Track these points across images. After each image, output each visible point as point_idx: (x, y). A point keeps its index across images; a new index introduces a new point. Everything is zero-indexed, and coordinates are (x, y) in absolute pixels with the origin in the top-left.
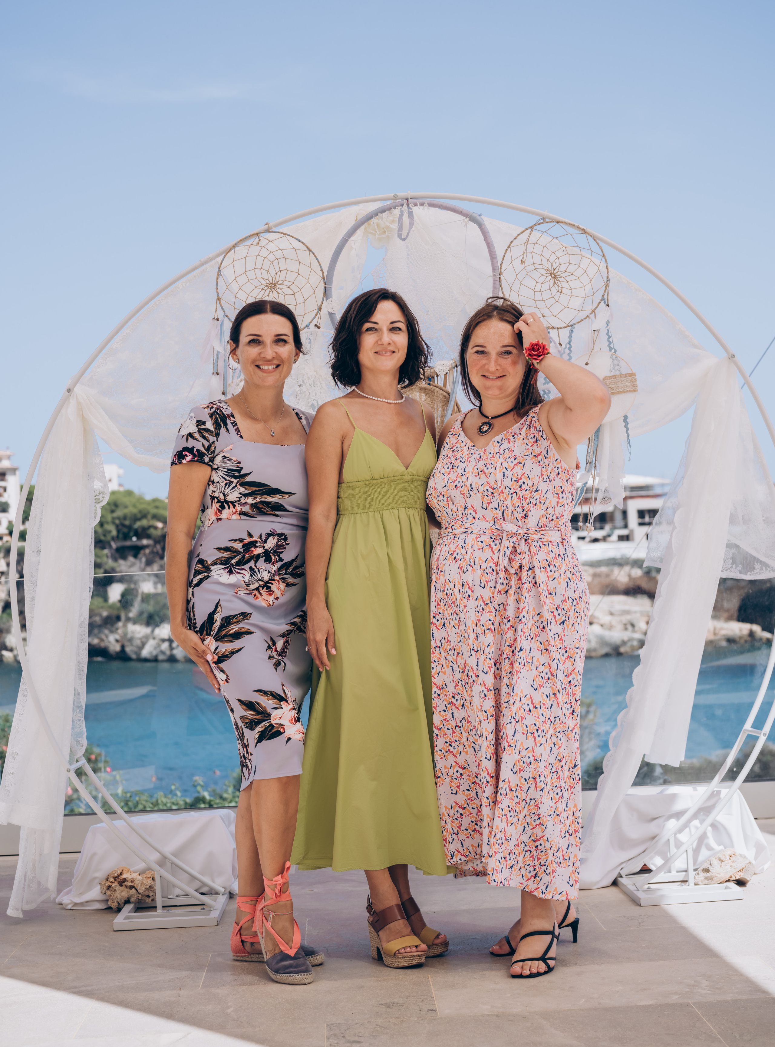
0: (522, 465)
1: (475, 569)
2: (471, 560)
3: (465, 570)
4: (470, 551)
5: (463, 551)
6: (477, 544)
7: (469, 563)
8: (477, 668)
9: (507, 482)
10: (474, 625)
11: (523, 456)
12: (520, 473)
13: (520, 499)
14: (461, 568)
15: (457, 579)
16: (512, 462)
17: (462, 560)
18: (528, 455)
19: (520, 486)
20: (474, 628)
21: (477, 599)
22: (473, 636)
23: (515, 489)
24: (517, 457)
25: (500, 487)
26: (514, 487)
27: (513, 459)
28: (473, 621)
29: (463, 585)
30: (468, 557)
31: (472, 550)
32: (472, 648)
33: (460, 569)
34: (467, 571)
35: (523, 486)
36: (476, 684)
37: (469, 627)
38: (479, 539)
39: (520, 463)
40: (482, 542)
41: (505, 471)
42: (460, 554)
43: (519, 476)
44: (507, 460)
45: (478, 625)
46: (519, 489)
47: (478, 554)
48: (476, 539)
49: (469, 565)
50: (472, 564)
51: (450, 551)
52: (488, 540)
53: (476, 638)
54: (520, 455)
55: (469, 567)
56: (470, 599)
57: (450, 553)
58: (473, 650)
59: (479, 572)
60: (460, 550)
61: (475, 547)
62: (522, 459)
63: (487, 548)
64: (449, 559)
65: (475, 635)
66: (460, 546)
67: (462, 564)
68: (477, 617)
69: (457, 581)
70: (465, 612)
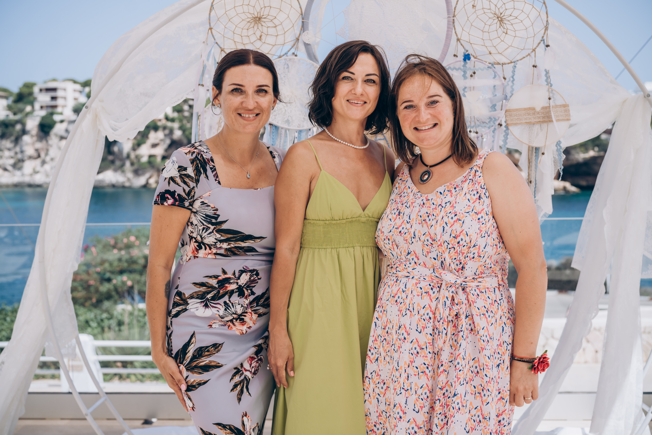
0: (461, 222)
1: (413, 313)
2: (411, 305)
3: (404, 314)
4: (410, 296)
5: (404, 295)
6: (416, 291)
7: (408, 307)
8: (406, 405)
9: (446, 237)
10: (406, 366)
11: (464, 213)
12: (459, 230)
13: (458, 253)
14: (401, 311)
15: (395, 321)
16: (452, 218)
17: (402, 304)
18: (468, 212)
19: (458, 243)
20: (406, 368)
21: (412, 341)
22: (404, 376)
23: (453, 245)
24: (458, 213)
25: (439, 240)
26: (452, 242)
27: (453, 215)
28: (405, 362)
29: (400, 327)
30: (407, 301)
31: (412, 296)
32: (402, 386)
33: (399, 312)
34: (406, 314)
35: (461, 243)
36: (403, 420)
37: (401, 367)
38: (418, 285)
39: (460, 220)
40: (421, 288)
41: (445, 225)
42: (400, 297)
43: (458, 233)
44: (448, 215)
45: (411, 366)
46: (457, 245)
47: (417, 300)
48: (416, 285)
49: (408, 310)
50: (411, 309)
51: (393, 293)
52: (426, 287)
53: (407, 378)
54: (461, 212)
55: (408, 312)
56: (406, 341)
57: (392, 295)
58: (403, 389)
59: (417, 317)
60: (401, 294)
61: (415, 293)
62: (462, 215)
63: (425, 296)
64: (391, 300)
65: (407, 375)
66: (401, 290)
67: (402, 308)
68: (410, 358)
69: (396, 322)
70: (399, 352)
